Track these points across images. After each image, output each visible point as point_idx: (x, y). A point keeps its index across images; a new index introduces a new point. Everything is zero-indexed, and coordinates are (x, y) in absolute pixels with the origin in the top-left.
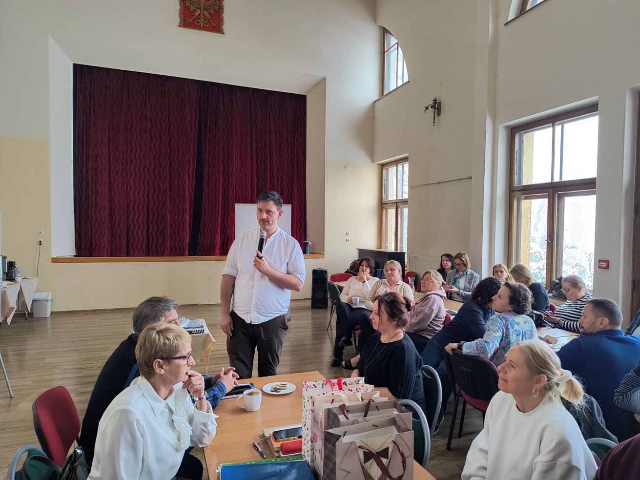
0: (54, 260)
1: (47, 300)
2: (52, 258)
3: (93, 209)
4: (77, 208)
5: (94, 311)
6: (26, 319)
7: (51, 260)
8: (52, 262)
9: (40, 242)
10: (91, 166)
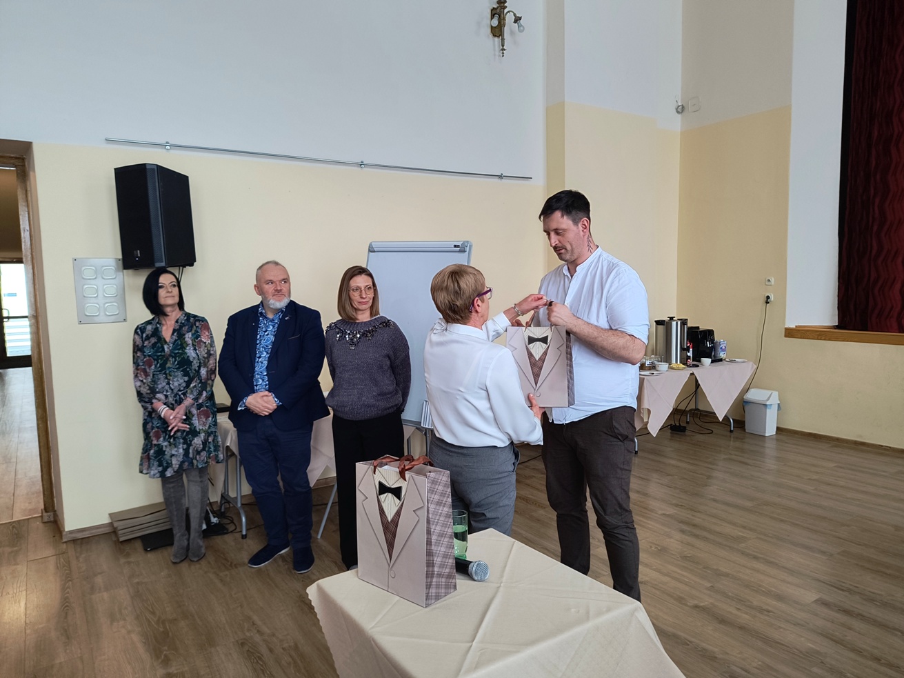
0: (790, 333)
1: (766, 405)
2: (786, 329)
3: (875, 228)
4: (846, 229)
5: (856, 443)
6: (731, 431)
7: (784, 330)
8: (786, 336)
9: (768, 297)
10: (876, 133)
